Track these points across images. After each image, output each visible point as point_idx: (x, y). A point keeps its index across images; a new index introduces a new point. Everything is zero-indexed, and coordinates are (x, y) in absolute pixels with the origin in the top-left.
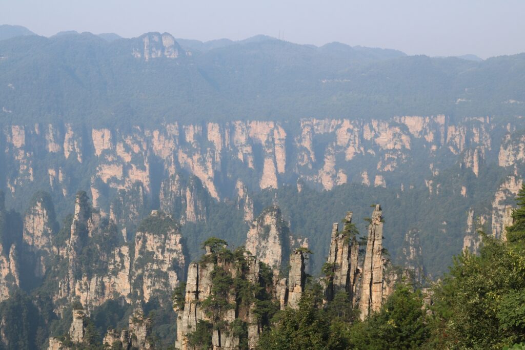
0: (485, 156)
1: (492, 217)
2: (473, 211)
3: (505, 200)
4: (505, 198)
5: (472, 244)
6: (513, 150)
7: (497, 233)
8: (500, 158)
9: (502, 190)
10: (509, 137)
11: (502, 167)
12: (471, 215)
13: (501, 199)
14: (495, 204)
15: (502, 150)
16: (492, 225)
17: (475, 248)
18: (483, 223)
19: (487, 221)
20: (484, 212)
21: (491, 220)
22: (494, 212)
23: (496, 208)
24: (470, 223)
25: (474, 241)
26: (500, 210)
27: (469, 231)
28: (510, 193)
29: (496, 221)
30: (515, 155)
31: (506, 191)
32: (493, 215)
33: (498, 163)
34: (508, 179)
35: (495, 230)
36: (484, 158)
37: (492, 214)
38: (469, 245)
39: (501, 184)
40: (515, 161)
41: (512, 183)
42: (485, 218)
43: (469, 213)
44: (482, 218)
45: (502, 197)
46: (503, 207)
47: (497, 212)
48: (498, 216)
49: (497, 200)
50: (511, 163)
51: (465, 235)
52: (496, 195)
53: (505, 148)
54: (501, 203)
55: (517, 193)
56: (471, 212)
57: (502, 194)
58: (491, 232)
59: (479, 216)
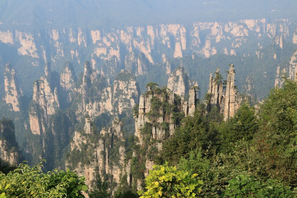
0: (286, 38)
1: (289, 69)
2: (280, 66)
3: (296, 60)
4: (296, 59)
5: (279, 83)
7: (292, 77)
8: (293, 40)
9: (294, 55)
11: (295, 44)
12: (279, 68)
13: (293, 60)
14: (291, 63)
15: (294, 35)
16: (290, 73)
17: (281, 84)
18: (285, 72)
19: (287, 71)
20: (285, 67)
21: (289, 70)
22: (290, 66)
23: (291, 64)
24: (278, 72)
25: (280, 81)
26: (293, 65)
27: (278, 76)
29: (292, 71)
32: (290, 68)
33: (293, 42)
35: (291, 75)
36: (285, 40)
37: (289, 67)
38: (278, 83)
39: (294, 52)
42: (286, 69)
43: (278, 67)
44: (284, 69)
45: (294, 59)
46: (295, 64)
47: (292, 66)
48: (293, 69)
49: (292, 60)
51: (276, 78)
52: (292, 58)
54: (294, 62)
56: (279, 66)
57: (294, 57)
58: (289, 77)
59: (283, 68)
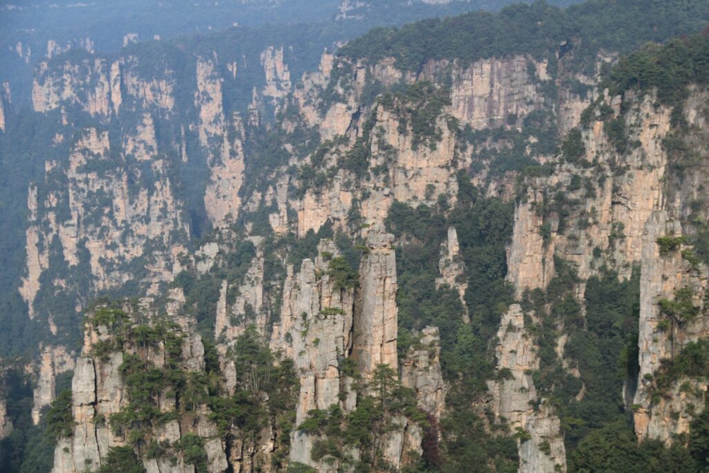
0: (12, 98)
1: (68, 192)
2: (36, 188)
3: (85, 166)
4: (85, 163)
5: (41, 238)
6: (55, 85)
7: (79, 217)
8: (34, 100)
9: (79, 151)
10: (45, 66)
12: (32, 195)
13: (79, 165)
14: (72, 173)
15: (37, 87)
16: (71, 206)
17: (46, 243)
18: (54, 204)
19: (61, 201)
20: (54, 188)
21: (67, 197)
22: (71, 185)
23: (73, 180)
24: (32, 205)
25: (43, 233)
26: (80, 181)
27: (34, 218)
28: (91, 154)
29: (76, 199)
30: (59, 93)
31: (85, 151)
32: (70, 191)
33: (33, 107)
34: (86, 133)
35: (76, 212)
36: (10, 102)
37: (67, 189)
38: (37, 240)
39: (77, 141)
40: (61, 102)
41: (93, 138)
42: (57, 196)
43: (30, 190)
44: (52, 196)
45: (81, 162)
46: (84, 176)
47: (75, 184)
48: (79, 192)
49: (74, 167)
50: (54, 106)
51: (28, 225)
52: (71, 158)
53: (42, 84)
54: (79, 170)
55: (101, 152)
56: (33, 189)
57: (80, 157)
58: (71, 218)
59: (47, 193)
